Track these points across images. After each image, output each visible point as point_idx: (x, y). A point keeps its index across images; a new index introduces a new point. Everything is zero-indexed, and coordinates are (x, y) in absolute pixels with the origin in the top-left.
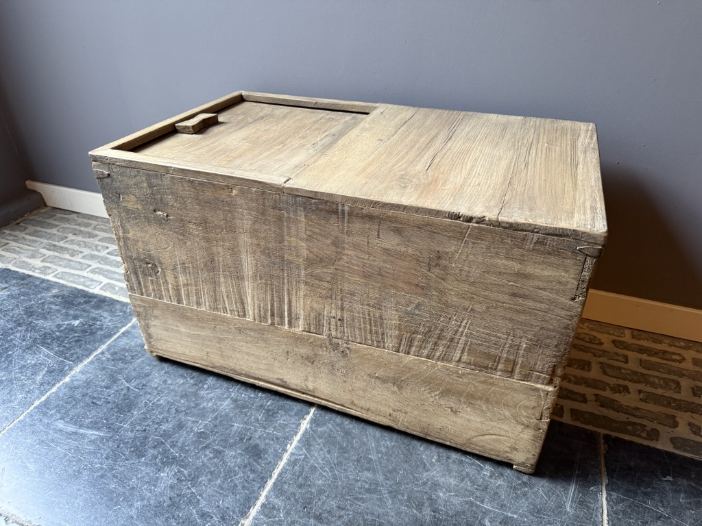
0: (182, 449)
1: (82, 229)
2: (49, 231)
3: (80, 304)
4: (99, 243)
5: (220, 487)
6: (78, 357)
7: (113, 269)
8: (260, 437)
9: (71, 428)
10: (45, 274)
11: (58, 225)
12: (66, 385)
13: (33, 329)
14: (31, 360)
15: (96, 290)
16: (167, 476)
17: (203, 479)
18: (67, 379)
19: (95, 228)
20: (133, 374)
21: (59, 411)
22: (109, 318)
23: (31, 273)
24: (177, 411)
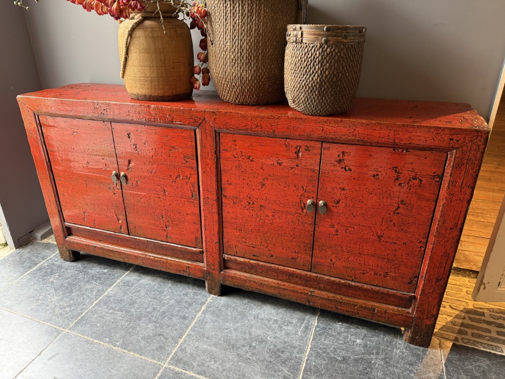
5: (171, 329)
6: (109, 285)
9: (111, 311)
12: (106, 296)
13: (87, 274)
14: (89, 286)
16: (150, 326)
17: (165, 327)
18: (106, 294)
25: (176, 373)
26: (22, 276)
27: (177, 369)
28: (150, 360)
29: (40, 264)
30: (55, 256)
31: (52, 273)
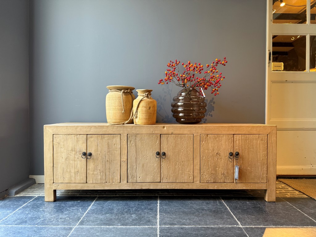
0: (133, 212)
5: (148, 214)
6: (88, 206)
8: (150, 207)
14: (73, 208)
17: (142, 214)
18: (89, 209)
21: (93, 213)
24: (126, 208)
25: (168, 227)
26: (15, 211)
27: (167, 226)
28: (146, 227)
29: (24, 205)
30: (33, 200)
31: (38, 207)
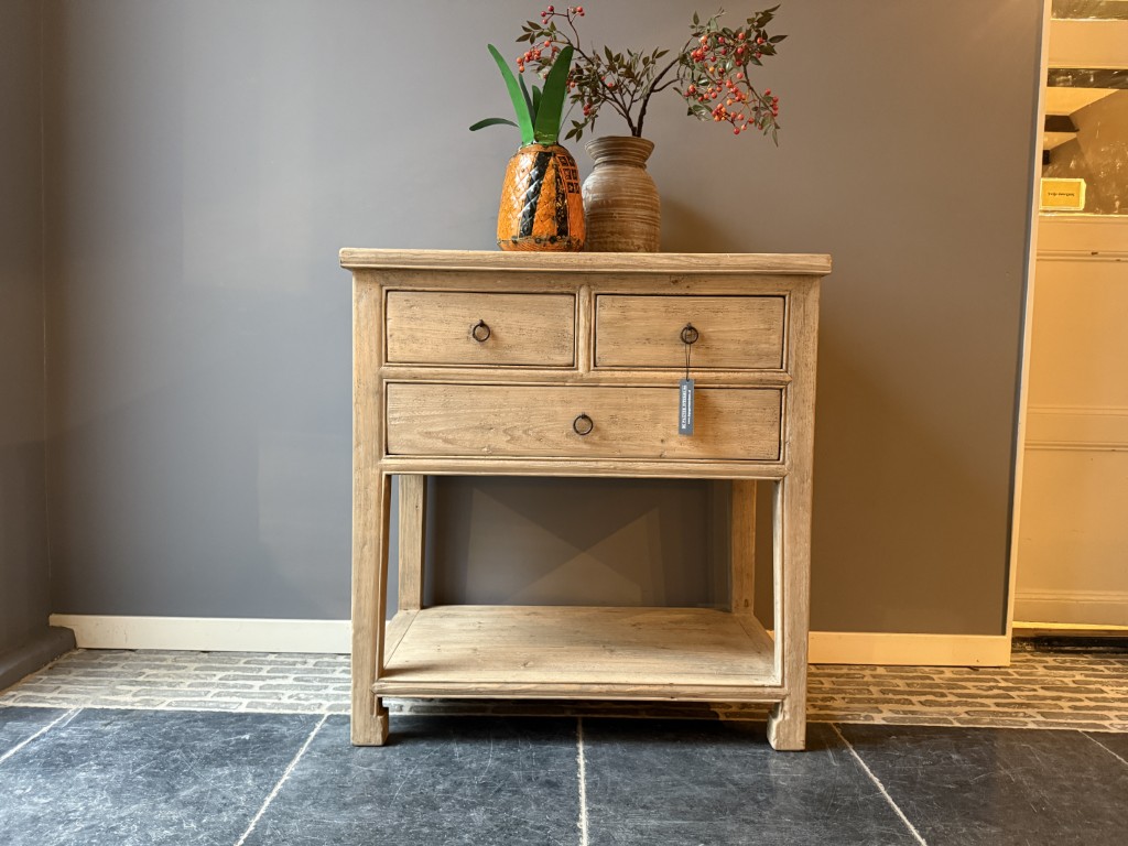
0: (474, 796)
1: (157, 663)
2: (109, 670)
3: (231, 723)
4: (197, 672)
5: (538, 810)
6: (281, 761)
7: (245, 690)
8: (547, 775)
10: (153, 706)
11: (116, 665)
12: (293, 782)
13: (193, 749)
14: (221, 771)
15: (242, 709)
17: (515, 809)
18: (285, 777)
19: (175, 660)
20: (366, 760)
21: (305, 798)
22: (285, 729)
23: (129, 707)
24: (445, 776)
30: (55, 728)
